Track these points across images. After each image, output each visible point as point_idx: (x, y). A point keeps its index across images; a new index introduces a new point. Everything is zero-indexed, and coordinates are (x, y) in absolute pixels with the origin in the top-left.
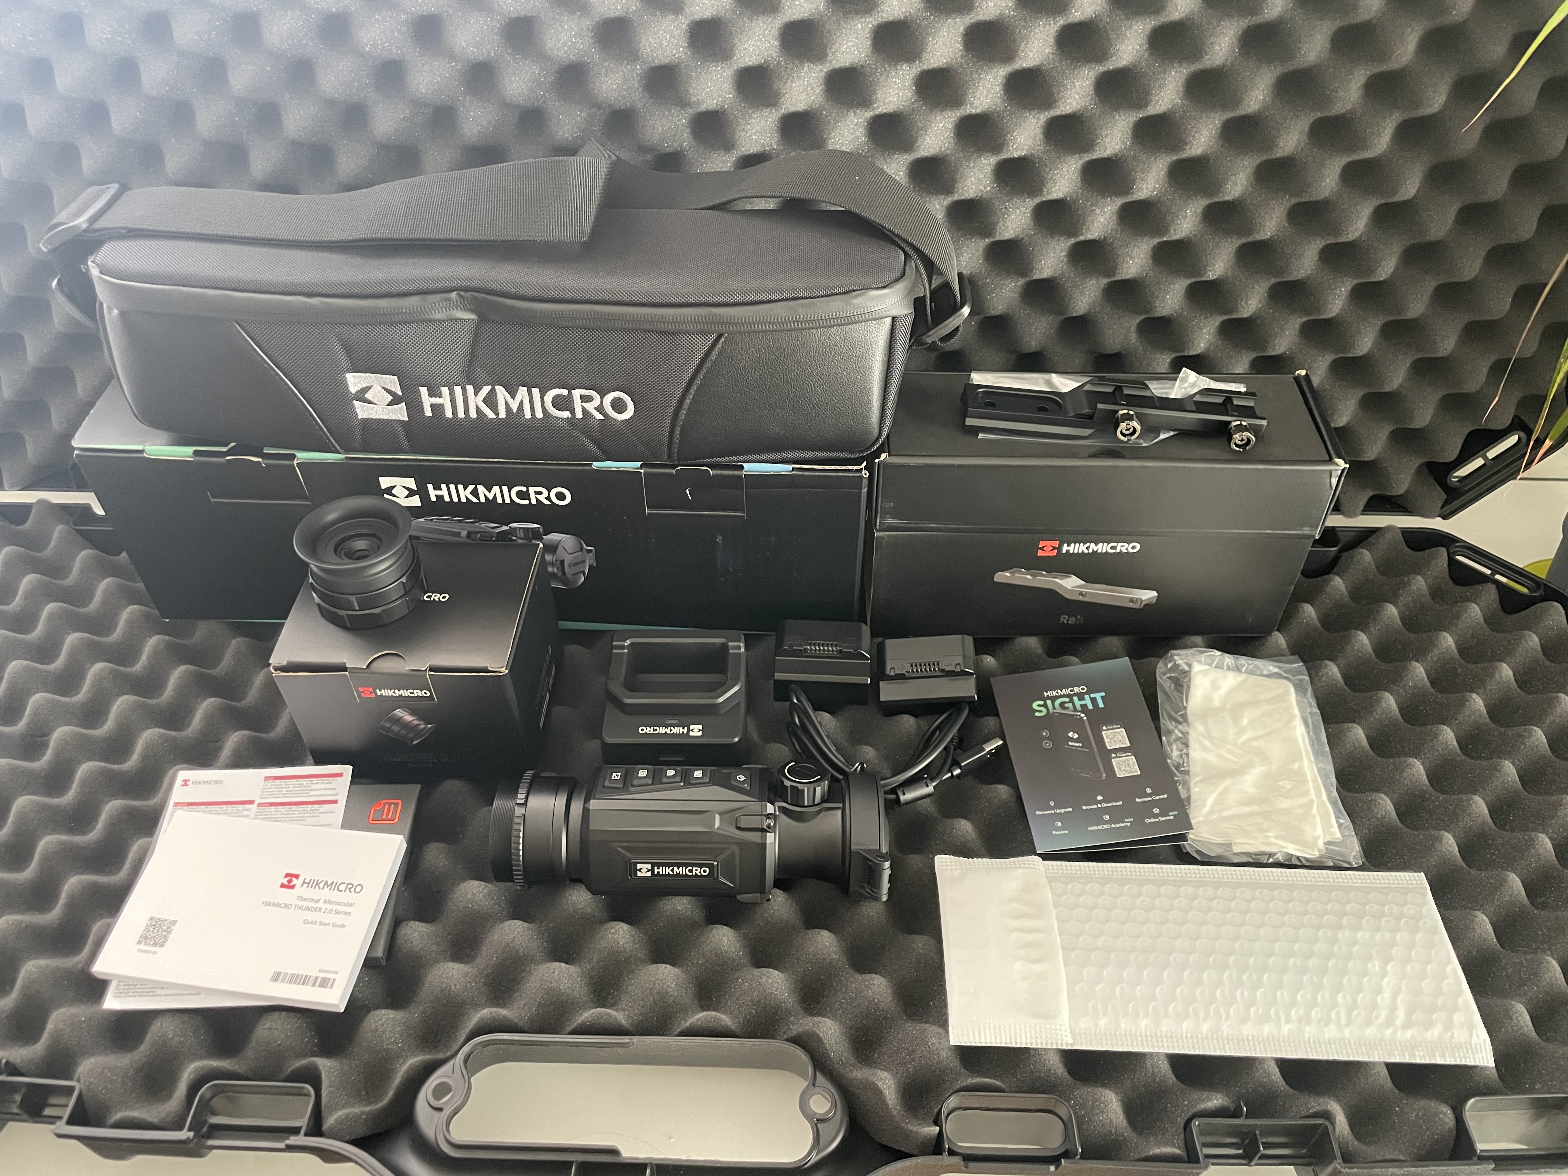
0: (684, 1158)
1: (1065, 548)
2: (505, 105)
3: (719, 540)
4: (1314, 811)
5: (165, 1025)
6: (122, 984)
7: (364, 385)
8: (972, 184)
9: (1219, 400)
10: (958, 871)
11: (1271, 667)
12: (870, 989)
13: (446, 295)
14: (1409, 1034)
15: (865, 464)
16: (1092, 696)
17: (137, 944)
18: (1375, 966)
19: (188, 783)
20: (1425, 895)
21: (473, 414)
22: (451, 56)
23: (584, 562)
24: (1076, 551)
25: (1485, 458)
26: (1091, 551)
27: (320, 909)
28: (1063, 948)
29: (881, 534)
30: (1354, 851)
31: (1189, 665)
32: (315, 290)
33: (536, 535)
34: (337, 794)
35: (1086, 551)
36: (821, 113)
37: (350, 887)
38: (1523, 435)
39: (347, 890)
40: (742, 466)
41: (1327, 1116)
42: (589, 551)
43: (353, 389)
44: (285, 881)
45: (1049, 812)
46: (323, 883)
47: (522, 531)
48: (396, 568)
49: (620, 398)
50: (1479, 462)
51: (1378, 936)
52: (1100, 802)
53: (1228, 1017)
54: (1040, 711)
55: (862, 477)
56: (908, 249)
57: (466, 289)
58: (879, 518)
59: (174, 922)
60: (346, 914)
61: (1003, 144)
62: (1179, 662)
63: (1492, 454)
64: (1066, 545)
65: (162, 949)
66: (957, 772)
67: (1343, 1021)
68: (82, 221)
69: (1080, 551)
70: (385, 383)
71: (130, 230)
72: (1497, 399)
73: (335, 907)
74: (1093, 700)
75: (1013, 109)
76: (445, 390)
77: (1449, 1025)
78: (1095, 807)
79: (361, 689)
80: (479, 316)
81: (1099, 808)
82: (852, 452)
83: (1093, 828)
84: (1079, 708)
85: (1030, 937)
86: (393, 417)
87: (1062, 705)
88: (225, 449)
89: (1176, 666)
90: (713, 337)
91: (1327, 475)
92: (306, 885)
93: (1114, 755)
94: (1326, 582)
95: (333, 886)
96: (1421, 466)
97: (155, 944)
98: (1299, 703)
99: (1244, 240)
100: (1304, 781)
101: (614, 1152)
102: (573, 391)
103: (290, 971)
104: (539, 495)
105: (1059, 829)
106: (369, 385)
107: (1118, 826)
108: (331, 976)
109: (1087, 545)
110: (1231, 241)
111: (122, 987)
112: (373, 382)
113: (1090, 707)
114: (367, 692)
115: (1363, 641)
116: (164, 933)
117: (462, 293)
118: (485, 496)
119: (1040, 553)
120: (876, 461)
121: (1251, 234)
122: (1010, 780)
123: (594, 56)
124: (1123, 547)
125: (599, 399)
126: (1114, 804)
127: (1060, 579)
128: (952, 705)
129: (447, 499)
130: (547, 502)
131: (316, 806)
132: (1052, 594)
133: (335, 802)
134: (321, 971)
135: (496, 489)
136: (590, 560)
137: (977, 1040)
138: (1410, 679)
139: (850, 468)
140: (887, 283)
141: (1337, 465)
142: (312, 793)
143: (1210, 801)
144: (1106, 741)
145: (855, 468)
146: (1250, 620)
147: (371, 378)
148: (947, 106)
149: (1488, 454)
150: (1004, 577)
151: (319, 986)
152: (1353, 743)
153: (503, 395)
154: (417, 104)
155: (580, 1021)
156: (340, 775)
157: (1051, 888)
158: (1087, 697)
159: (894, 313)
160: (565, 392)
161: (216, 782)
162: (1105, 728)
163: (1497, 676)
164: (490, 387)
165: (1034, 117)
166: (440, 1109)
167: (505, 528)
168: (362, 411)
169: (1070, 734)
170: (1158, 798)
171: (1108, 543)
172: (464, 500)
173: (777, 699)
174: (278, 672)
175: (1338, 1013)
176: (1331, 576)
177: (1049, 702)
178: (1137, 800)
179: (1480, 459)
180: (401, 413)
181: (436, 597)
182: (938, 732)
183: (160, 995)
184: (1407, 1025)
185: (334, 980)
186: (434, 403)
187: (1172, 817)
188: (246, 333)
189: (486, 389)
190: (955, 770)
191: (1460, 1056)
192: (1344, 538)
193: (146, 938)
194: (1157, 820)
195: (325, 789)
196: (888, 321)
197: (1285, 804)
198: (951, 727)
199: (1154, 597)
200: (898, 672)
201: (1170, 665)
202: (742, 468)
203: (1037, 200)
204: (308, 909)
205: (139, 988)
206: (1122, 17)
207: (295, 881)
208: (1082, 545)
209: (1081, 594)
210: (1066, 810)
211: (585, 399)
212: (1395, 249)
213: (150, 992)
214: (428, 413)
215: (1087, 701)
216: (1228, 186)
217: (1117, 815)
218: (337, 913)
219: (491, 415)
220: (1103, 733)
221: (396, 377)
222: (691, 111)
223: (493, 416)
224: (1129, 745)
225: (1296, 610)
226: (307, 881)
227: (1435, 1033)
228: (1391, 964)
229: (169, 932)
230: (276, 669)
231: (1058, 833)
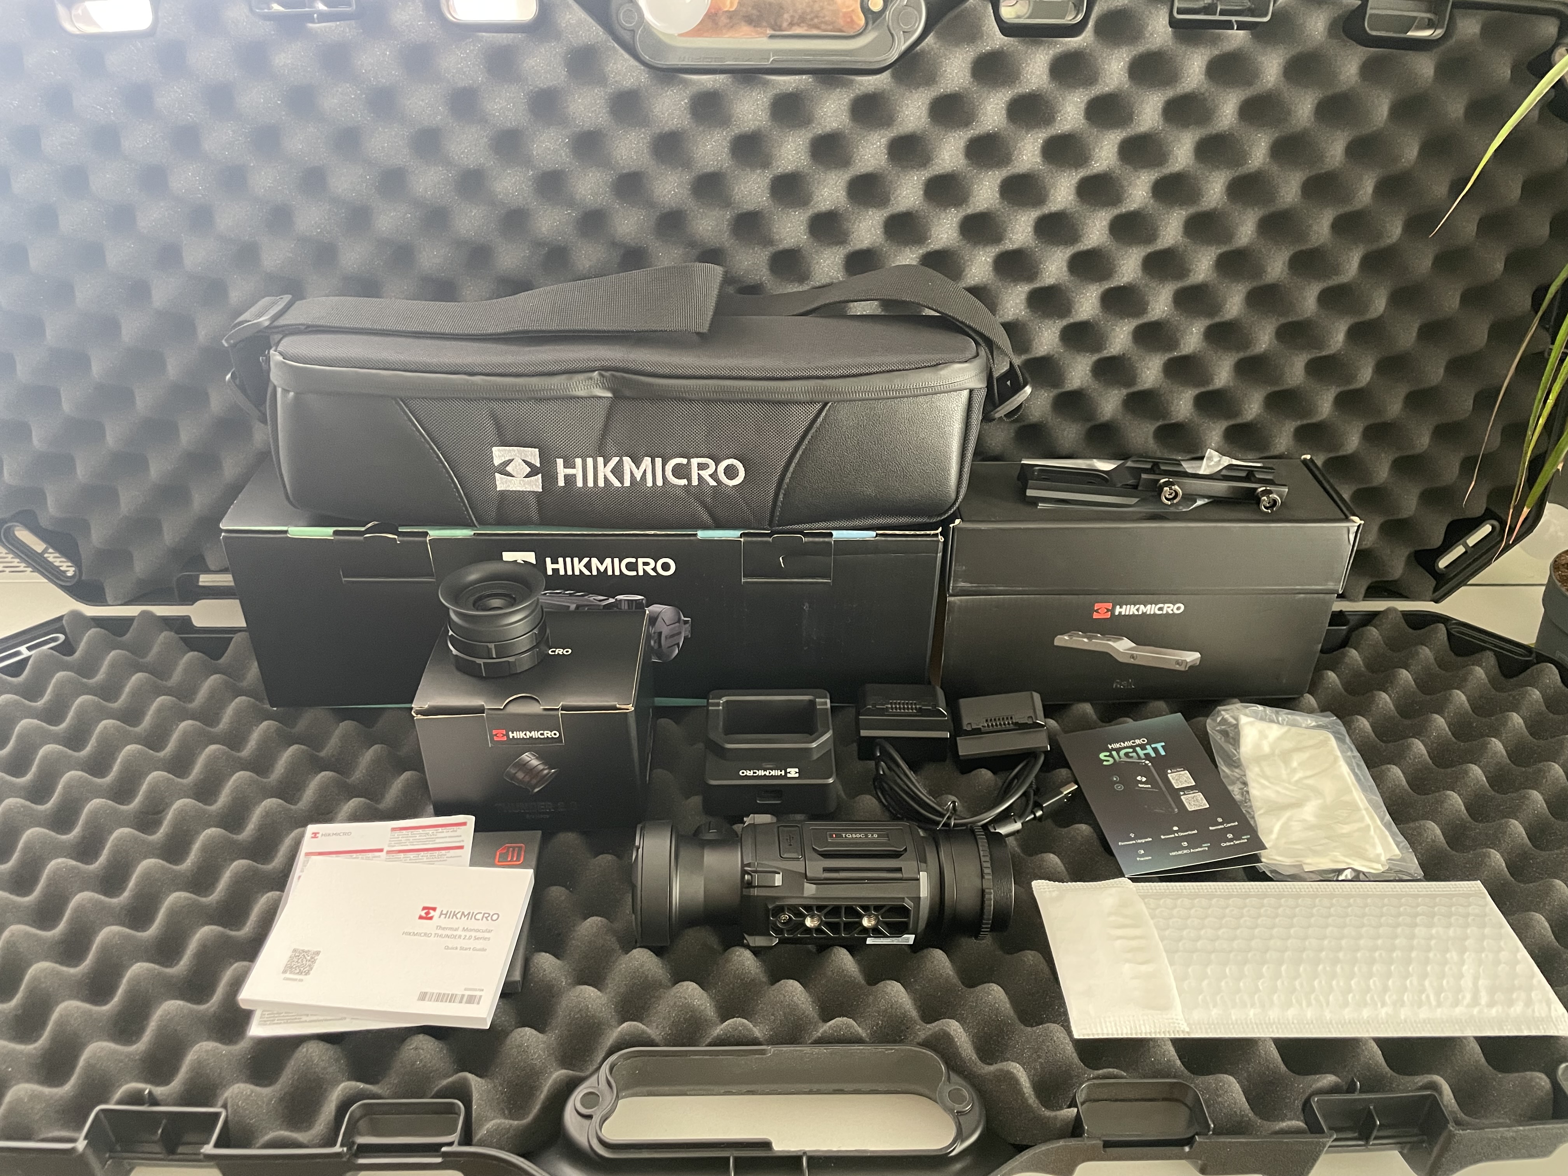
0: (835, 1149)
1: (1118, 610)
2: (614, 244)
3: (806, 607)
4: (1372, 832)
5: (310, 1050)
6: (267, 1013)
7: (507, 459)
8: (1011, 307)
9: (1243, 474)
10: (1056, 893)
11: (1310, 721)
12: (991, 994)
13: (590, 375)
14: (1494, 1011)
15: (940, 529)
16: (1153, 746)
17: (283, 973)
18: (1453, 956)
19: (317, 835)
20: (1485, 898)
21: (601, 483)
22: (571, 203)
23: (680, 633)
24: (1127, 613)
25: (1466, 545)
26: (1140, 613)
27: (460, 937)
28: (1166, 951)
29: (952, 599)
30: (1413, 865)
31: (1237, 719)
32: (477, 370)
33: (639, 605)
34: (463, 841)
35: (1136, 613)
36: (882, 250)
37: (486, 916)
38: (1496, 523)
39: (484, 919)
40: (831, 533)
41: (1434, 1086)
42: (686, 622)
43: (497, 462)
44: (423, 914)
45: (1131, 842)
46: (460, 914)
47: (626, 602)
48: (528, 621)
49: (732, 465)
50: (1459, 550)
51: (1451, 932)
52: (1177, 832)
53: (1328, 1004)
54: (1108, 761)
55: (938, 541)
56: (977, 338)
57: (607, 369)
58: (952, 582)
59: (318, 953)
60: (485, 939)
61: (1037, 273)
62: (1227, 716)
63: (1472, 540)
64: (1118, 607)
65: (308, 976)
66: (1039, 813)
67: (1434, 1003)
68: (265, 320)
69: (1131, 613)
70: (526, 456)
71: (308, 326)
72: (1473, 483)
73: (473, 934)
74: (1155, 750)
75: (1043, 246)
76: (579, 461)
77: (1529, 1003)
78: (1173, 836)
79: (494, 732)
80: (614, 394)
81: (1176, 837)
82: (930, 517)
83: (1174, 854)
84: (1143, 756)
85: (1134, 943)
86: (529, 488)
87: (1126, 754)
88: (363, 529)
89: (1224, 721)
90: (818, 406)
91: (1345, 531)
92: (443, 916)
93: (1182, 793)
94: (1344, 655)
95: (469, 916)
96: (1409, 557)
97: (300, 973)
98: (1339, 747)
99: (1241, 355)
100: (1358, 809)
101: (767, 1145)
102: (692, 460)
103: (436, 991)
104: (647, 566)
105: (1142, 856)
106: (511, 458)
107: (1197, 850)
108: (478, 993)
109: (1137, 606)
110: (1232, 355)
111: (266, 1016)
112: (515, 455)
113: (1153, 755)
114: (499, 735)
115: (1385, 700)
116: (308, 963)
117: (603, 373)
118: (598, 569)
119: (1095, 616)
120: (951, 526)
121: (1248, 348)
122: (1090, 818)
123: (690, 204)
124: (1169, 608)
125: (714, 467)
126: (1190, 833)
127: (1114, 642)
128: (1029, 755)
129: (562, 572)
130: (653, 573)
131: (443, 852)
132: (1106, 657)
133: (461, 847)
134: (465, 989)
135: (608, 561)
136: (686, 631)
137: (1100, 1031)
138: (1434, 730)
139: (928, 532)
140: (967, 359)
141: (1354, 522)
142: (437, 841)
143: (1276, 829)
144: (1173, 782)
145: (932, 532)
146: (1284, 681)
147: (514, 451)
148: (988, 243)
149: (1468, 541)
150: (1063, 640)
151: (466, 1003)
152: (1394, 782)
153: (630, 465)
154: (538, 244)
155: (715, 1035)
156: (464, 824)
157: (1145, 903)
158: (1148, 747)
159: (972, 385)
160: (684, 461)
161: (345, 834)
162: (1169, 771)
163: (1509, 723)
164: (618, 458)
165: (1061, 251)
166: (589, 1117)
167: (612, 600)
168: (502, 483)
169: (1139, 778)
170: (1229, 825)
171: (1156, 604)
172: (577, 573)
173: (861, 758)
174: (419, 716)
175: (1428, 997)
176: (1347, 648)
177: (1114, 753)
178: (1211, 828)
179: (1461, 547)
180: (536, 485)
181: (559, 651)
182: (1016, 781)
183: (306, 1021)
184: (1491, 1004)
185: (481, 997)
186: (568, 473)
187: (1246, 840)
188: (409, 410)
189: (615, 460)
190: (1037, 812)
191: (1543, 1028)
192: (1353, 620)
193: (291, 967)
194: (1232, 843)
195: (450, 837)
196: (966, 393)
197: (1346, 829)
198: (1027, 776)
199: (1197, 659)
200: (974, 727)
201: (1219, 719)
202: (831, 535)
203: (1065, 322)
204: (448, 936)
205: (283, 1016)
206: (1132, 170)
207: (432, 913)
208: (1132, 606)
209: (1132, 656)
210: (1147, 840)
211: (701, 467)
212: (1370, 360)
213: (296, 1019)
214: (561, 483)
215: (1149, 750)
216: (1228, 306)
217: (1193, 842)
218: (476, 938)
219: (617, 483)
220: (1169, 775)
221: (537, 450)
222: (771, 250)
223: (619, 485)
224: (1194, 784)
225: (1321, 677)
226: (444, 912)
227: (1518, 1009)
228: (1467, 954)
229: (314, 962)
230: (418, 713)
231: (1142, 859)
